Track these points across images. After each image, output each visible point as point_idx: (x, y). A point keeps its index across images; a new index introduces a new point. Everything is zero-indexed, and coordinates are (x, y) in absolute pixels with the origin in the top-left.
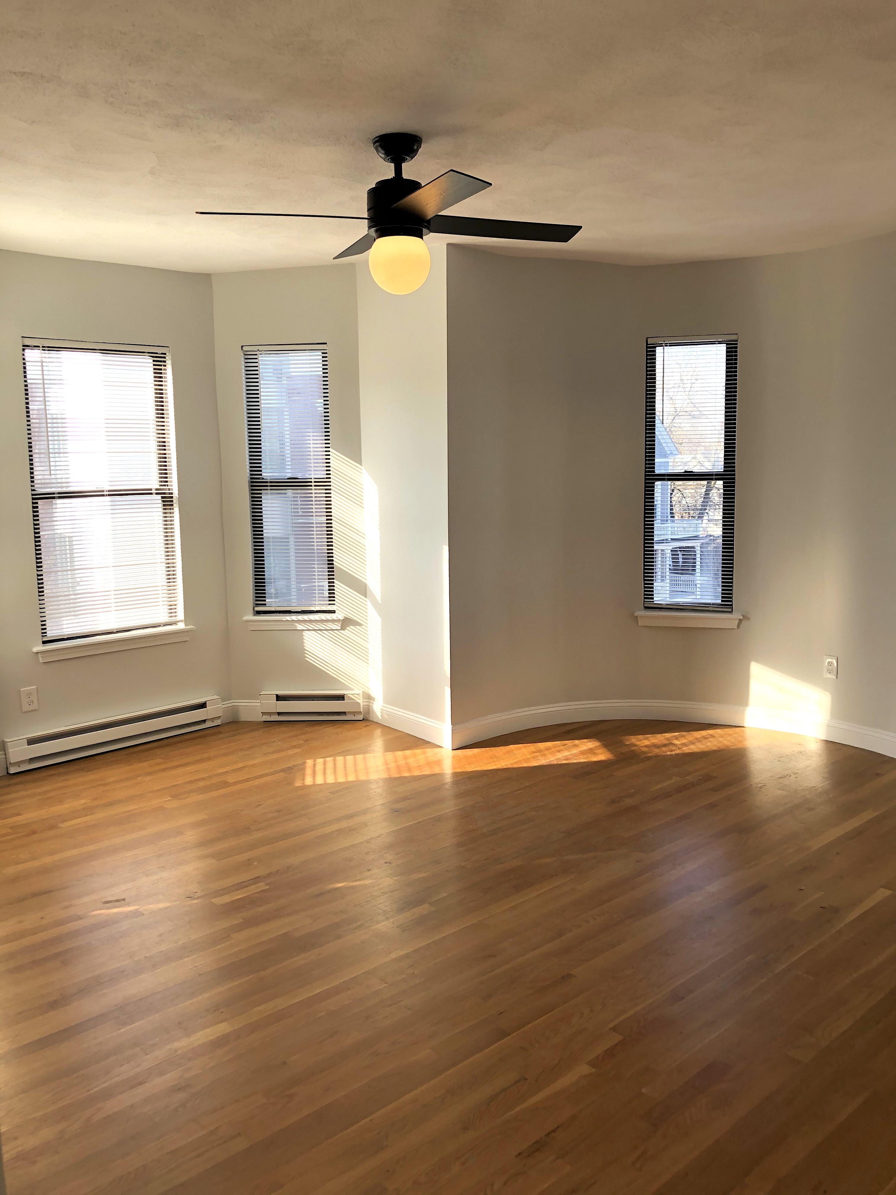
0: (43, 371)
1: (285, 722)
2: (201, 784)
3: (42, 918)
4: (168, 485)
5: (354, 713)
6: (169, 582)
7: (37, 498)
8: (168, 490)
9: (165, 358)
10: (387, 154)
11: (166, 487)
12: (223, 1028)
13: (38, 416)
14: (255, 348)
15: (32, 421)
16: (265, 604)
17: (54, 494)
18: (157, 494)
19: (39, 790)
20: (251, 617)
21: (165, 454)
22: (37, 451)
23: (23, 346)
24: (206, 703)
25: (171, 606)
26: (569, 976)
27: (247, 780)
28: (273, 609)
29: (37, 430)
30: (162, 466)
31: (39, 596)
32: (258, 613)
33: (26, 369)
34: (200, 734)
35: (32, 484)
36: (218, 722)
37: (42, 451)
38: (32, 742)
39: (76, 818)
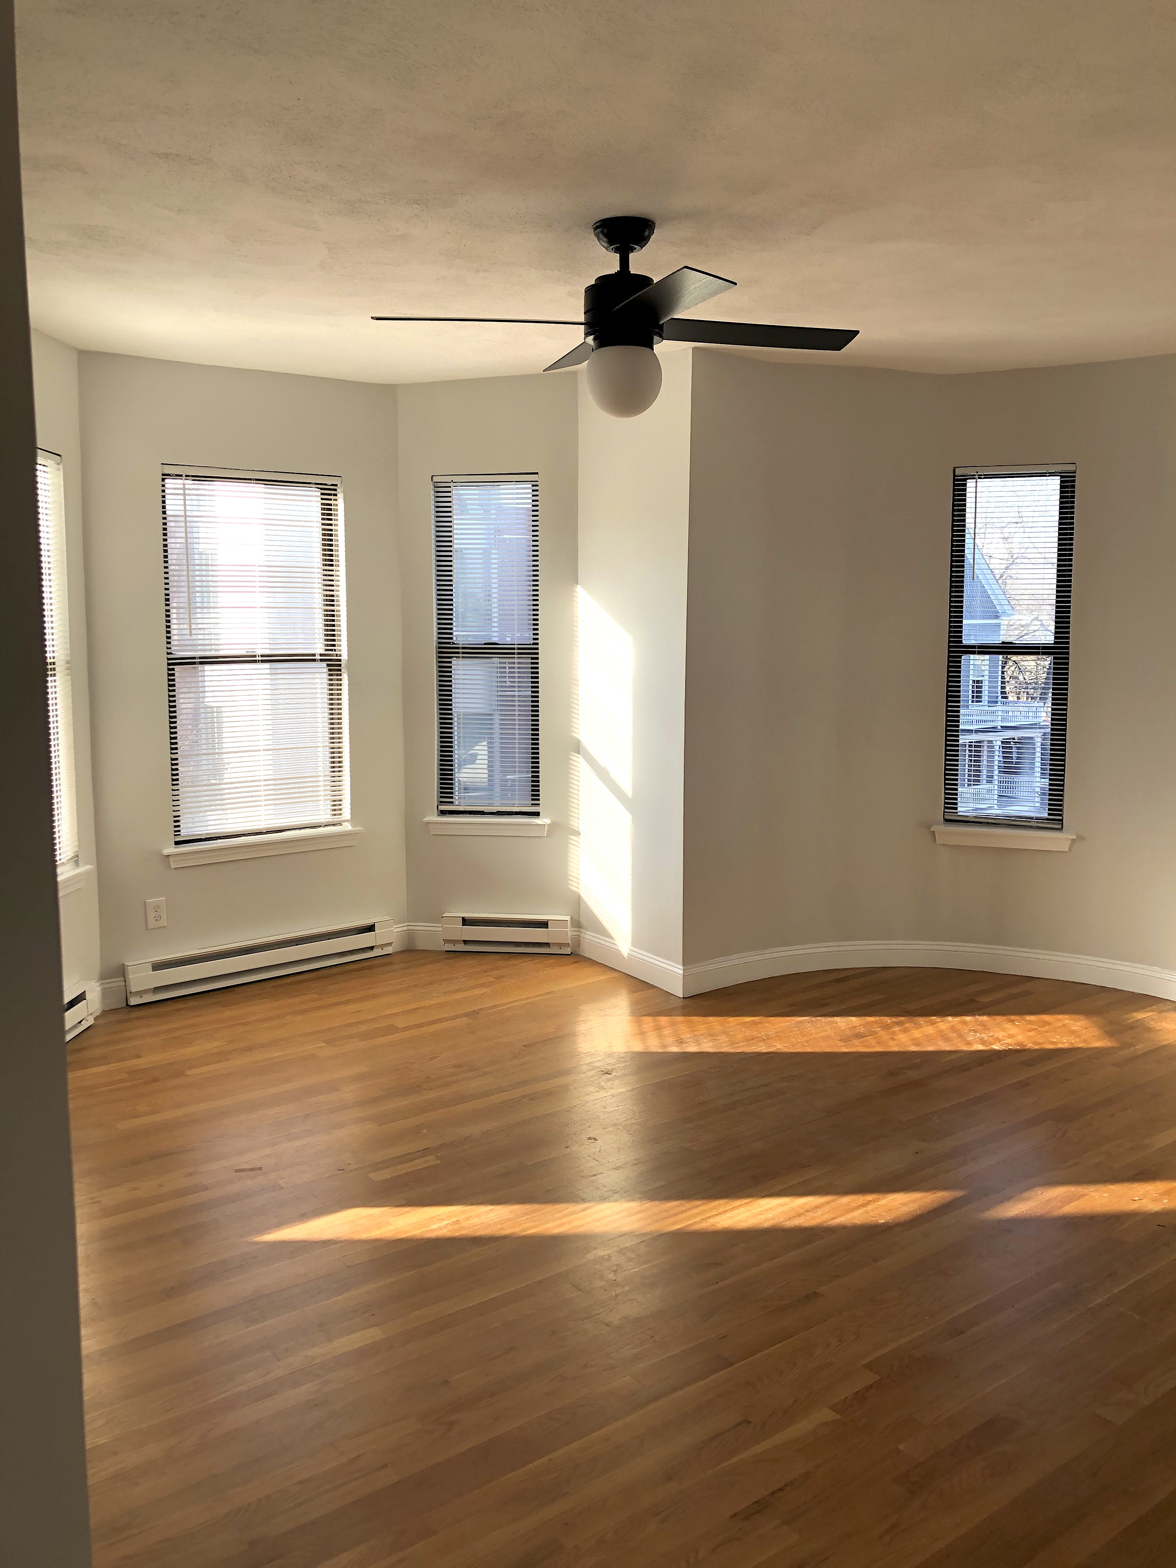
0: (185, 505)
1: (473, 953)
2: (364, 1028)
3: (160, 1186)
4: (335, 650)
5: (560, 945)
6: (334, 772)
7: (173, 663)
8: (335, 655)
9: (335, 490)
10: (611, 243)
11: (333, 652)
12: (372, 1334)
13: (178, 562)
14: (449, 479)
15: (171, 568)
16: (452, 802)
17: (195, 658)
18: (321, 660)
19: (165, 1027)
20: (436, 818)
21: (333, 611)
22: (175, 605)
23: (163, 475)
24: (374, 925)
25: (335, 801)
26: (816, 1295)
27: (420, 1026)
28: (461, 809)
29: (176, 578)
30: (329, 625)
31: (173, 785)
32: (443, 813)
33: (165, 503)
34: (365, 964)
35: (169, 646)
36: (389, 950)
37: (182, 605)
38: (158, 966)
39: (207, 1064)
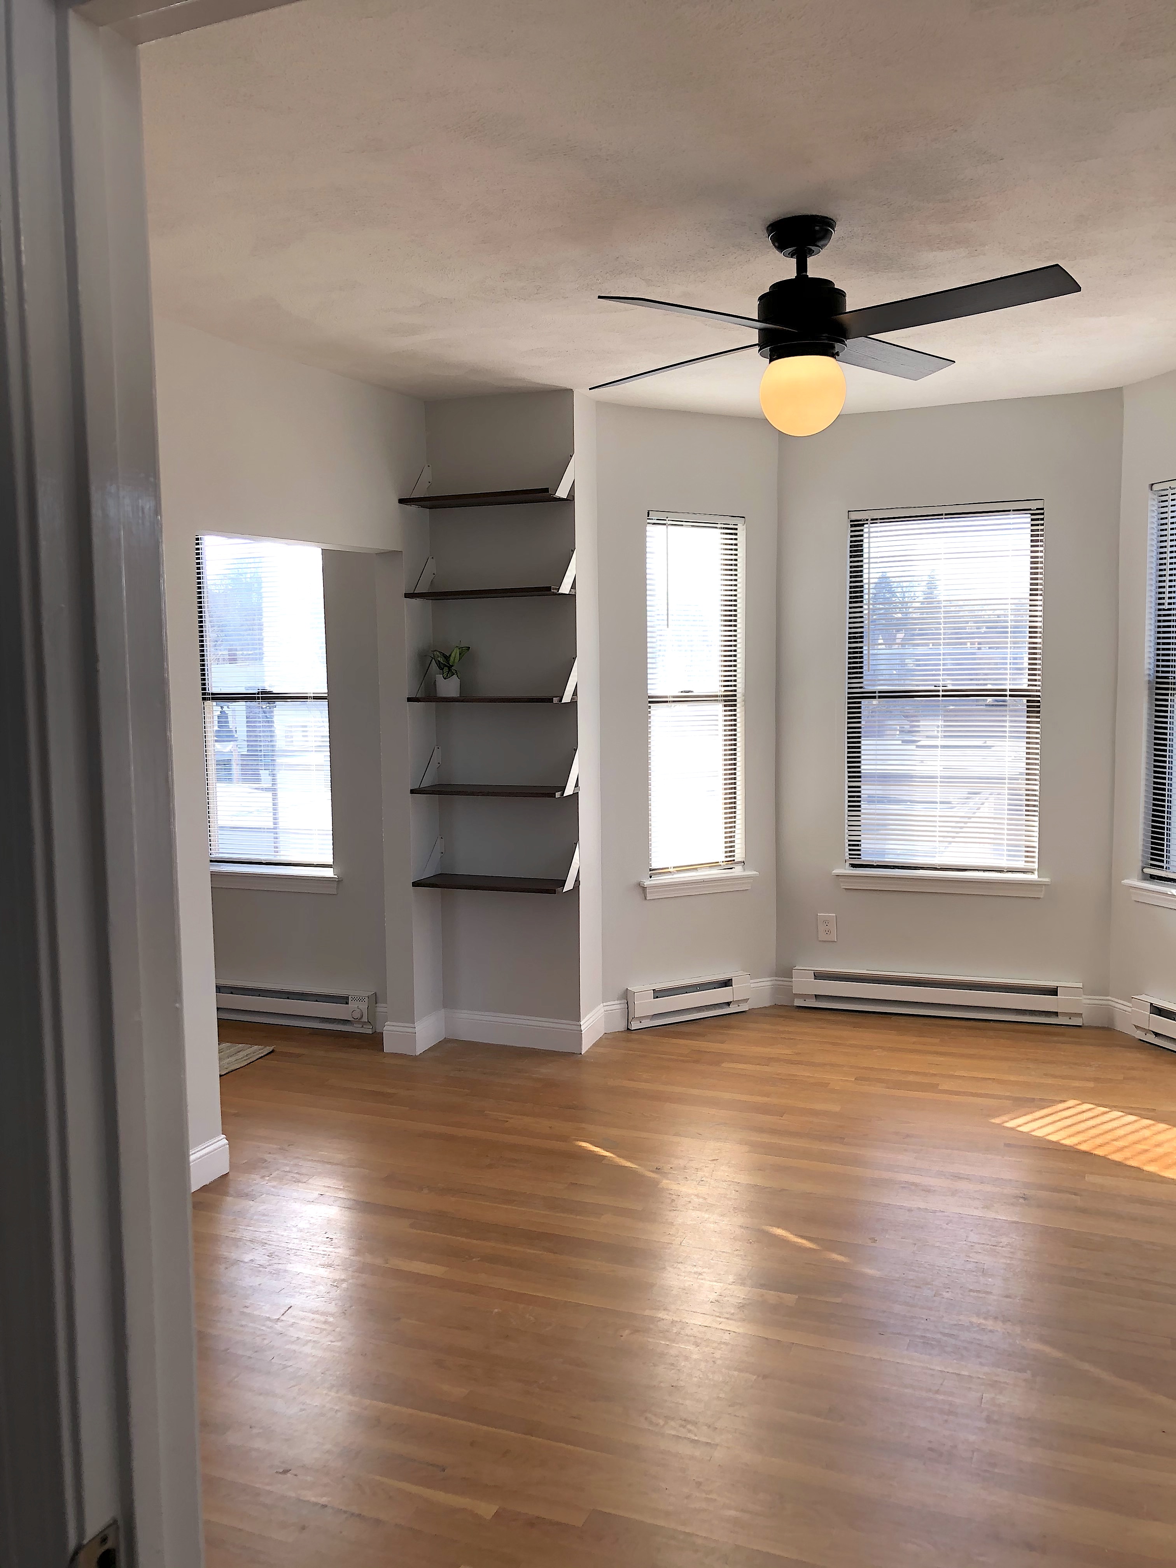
9: (1044, 514)
16: (1163, 867)
17: (875, 692)
18: (1024, 696)
20: (1134, 881)
21: (1036, 643)
24: (1057, 989)
25: (1028, 847)
28: (1171, 876)
30: (1032, 659)
32: (1149, 878)
36: (1078, 1022)
38: (818, 976)
